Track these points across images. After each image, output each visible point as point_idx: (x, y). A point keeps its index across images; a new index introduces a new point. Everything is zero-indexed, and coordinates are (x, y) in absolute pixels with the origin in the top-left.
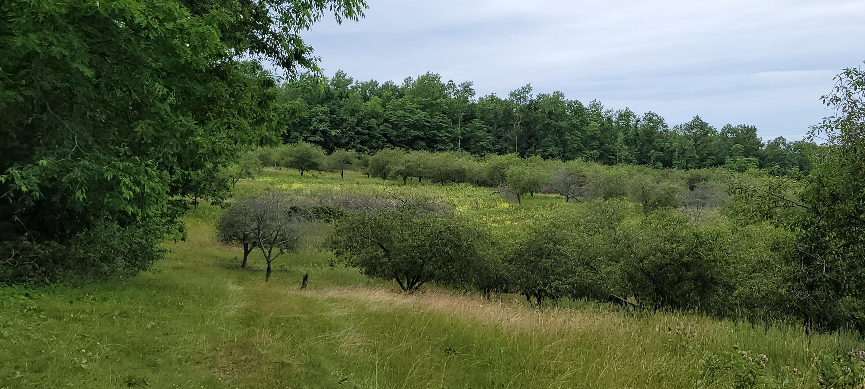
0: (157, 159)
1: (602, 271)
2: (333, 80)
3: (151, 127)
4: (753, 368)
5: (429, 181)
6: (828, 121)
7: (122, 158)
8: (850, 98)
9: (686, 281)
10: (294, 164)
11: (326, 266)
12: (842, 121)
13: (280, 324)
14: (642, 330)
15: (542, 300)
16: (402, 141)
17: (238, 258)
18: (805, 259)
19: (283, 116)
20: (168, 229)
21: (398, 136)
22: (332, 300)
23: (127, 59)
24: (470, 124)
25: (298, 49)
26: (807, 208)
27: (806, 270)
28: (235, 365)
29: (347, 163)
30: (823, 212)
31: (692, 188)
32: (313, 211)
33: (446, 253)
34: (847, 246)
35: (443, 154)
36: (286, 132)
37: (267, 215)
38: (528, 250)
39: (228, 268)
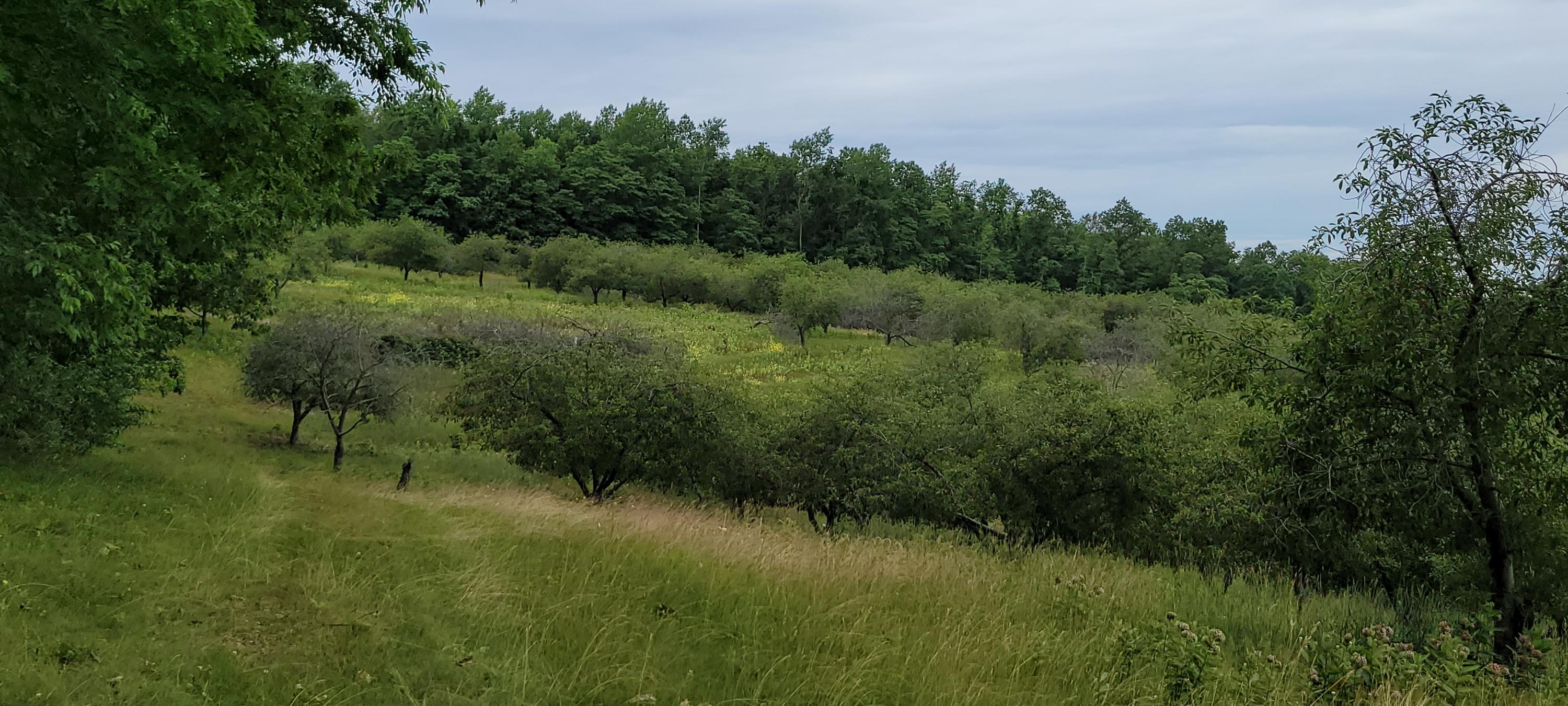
0: (131, 239)
1: (944, 472)
2: (468, 106)
3: (118, 181)
4: (1198, 654)
5: (640, 298)
6: (1346, 221)
7: (61, 236)
8: (1385, 181)
9: (1092, 495)
10: (391, 258)
11: (445, 448)
12: (1371, 221)
13: (352, 553)
14: (1009, 580)
15: (835, 520)
16: (593, 223)
17: (283, 427)
18: (1297, 461)
19: (370, 170)
20: (149, 369)
21: (585, 214)
22: (454, 511)
23: (75, 49)
24: (718, 197)
25: (401, 46)
26: (1304, 372)
27: (1298, 481)
28: (264, 628)
29: (490, 259)
30: (1331, 381)
31: (1110, 328)
32: (425, 346)
33: (665, 432)
34: (1371, 441)
35: (668, 250)
36: (375, 199)
37: (338, 351)
38: (814, 430)
39: (264, 445)
